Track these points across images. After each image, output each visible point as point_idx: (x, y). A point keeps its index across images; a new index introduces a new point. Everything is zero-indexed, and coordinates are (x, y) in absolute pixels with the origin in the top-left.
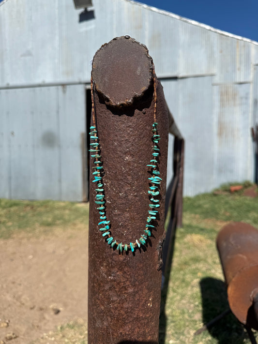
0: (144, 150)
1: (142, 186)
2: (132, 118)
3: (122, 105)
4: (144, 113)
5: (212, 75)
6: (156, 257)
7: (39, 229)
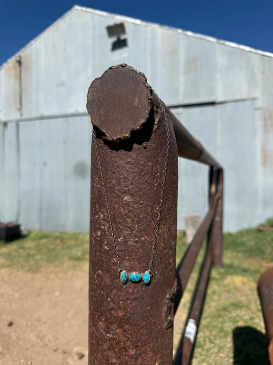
0: (145, 189)
1: (143, 230)
2: (131, 153)
3: (119, 139)
4: (145, 148)
5: (254, 99)
6: (163, 314)
7: (67, 263)
